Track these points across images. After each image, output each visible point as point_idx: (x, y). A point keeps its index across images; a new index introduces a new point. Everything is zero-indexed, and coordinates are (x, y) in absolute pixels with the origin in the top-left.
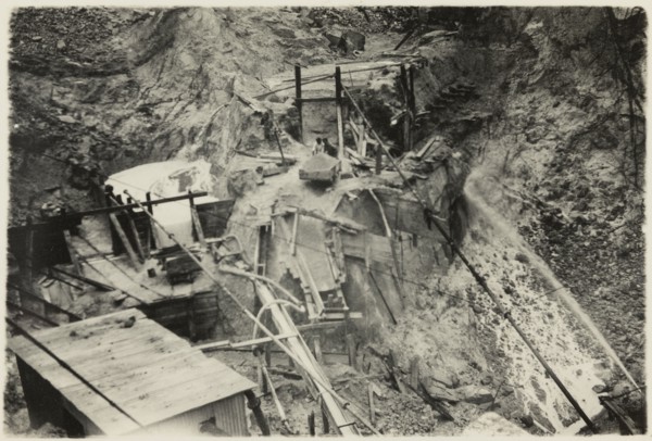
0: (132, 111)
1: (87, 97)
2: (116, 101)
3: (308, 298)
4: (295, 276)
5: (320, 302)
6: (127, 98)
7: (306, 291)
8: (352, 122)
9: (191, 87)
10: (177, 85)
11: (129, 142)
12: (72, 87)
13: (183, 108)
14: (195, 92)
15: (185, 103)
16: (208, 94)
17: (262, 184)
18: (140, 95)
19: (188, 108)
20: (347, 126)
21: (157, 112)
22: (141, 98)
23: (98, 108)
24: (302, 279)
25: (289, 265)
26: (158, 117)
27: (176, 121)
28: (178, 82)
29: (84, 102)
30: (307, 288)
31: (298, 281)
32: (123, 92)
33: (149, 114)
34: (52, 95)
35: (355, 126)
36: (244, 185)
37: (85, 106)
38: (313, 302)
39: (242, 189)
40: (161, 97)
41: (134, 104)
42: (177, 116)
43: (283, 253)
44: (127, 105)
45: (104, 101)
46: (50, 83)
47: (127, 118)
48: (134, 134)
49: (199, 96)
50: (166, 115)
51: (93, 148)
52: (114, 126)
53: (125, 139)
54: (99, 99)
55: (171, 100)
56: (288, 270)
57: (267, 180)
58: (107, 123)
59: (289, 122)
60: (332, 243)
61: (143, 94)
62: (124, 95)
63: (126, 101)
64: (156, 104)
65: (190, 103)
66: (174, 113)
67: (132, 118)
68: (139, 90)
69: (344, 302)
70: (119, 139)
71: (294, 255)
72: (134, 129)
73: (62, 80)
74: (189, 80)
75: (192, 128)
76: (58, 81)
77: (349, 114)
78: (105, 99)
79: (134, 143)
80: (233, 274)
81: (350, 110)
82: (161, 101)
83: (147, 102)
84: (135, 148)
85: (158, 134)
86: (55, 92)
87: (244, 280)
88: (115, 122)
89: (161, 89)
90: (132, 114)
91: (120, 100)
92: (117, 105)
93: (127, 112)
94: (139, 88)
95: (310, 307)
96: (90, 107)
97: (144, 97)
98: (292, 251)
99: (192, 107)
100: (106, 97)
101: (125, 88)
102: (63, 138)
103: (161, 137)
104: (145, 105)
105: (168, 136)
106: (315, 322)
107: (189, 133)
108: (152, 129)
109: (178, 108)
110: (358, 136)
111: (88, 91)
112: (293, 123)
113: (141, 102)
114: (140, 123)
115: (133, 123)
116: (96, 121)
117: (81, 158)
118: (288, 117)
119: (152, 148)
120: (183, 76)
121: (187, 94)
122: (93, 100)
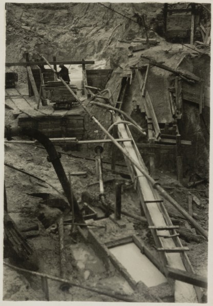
0: (67, 30)
1: (42, 19)
2: (58, 24)
3: (150, 127)
4: (143, 111)
5: (158, 129)
6: (66, 23)
7: (149, 122)
8: (201, 26)
9: (103, 18)
10: (96, 17)
11: (62, 47)
12: (34, 14)
13: (98, 30)
14: (106, 21)
15: (99, 28)
16: (113, 22)
17: (131, 56)
18: (74, 21)
19: (101, 30)
20: (198, 28)
21: (81, 31)
22: (74, 24)
23: (48, 27)
24: (147, 113)
25: (139, 103)
26: (82, 35)
27: (92, 37)
28: (97, 15)
29: (40, 22)
30: (150, 119)
31: (144, 114)
32: (64, 19)
33: (77, 33)
34: (21, 16)
35: (203, 28)
36: (120, 58)
37: (40, 24)
38: (153, 129)
39: (118, 61)
40: (84, 23)
41: (69, 26)
42: (93, 35)
43: (136, 95)
44: (65, 27)
45: (51, 23)
46: (22, 10)
47: (64, 34)
48: (66, 43)
49: (107, 24)
50: (87, 34)
51: (37, 45)
52: (55, 37)
53: (61, 45)
54: (49, 22)
55: (91, 26)
56: (138, 106)
57: (135, 54)
58: (51, 35)
59: (157, 23)
60: (174, 89)
61: (75, 21)
62: (64, 22)
63: (64, 25)
64: (81, 27)
65: (102, 28)
66: (91, 33)
67: (67, 34)
68: (73, 19)
69: (177, 131)
70: (56, 44)
71: (144, 96)
72: (66, 40)
73: (29, 10)
74: (103, 13)
75: (100, 41)
76: (27, 9)
77: (200, 21)
78: (52, 22)
79: (65, 48)
80: (97, 105)
81: (201, 19)
82: (85, 26)
83: (76, 26)
84: (65, 51)
85: (80, 44)
86: (23, 15)
87: (105, 110)
88: (56, 35)
89: (86, 19)
90: (67, 32)
91: (62, 24)
92: (59, 27)
93: (64, 31)
94: (73, 18)
95: (150, 133)
96: (43, 25)
97: (76, 23)
98: (142, 94)
99: (103, 31)
100: (53, 21)
101: (66, 18)
102: (21, 36)
103: (82, 46)
104: (75, 27)
105: (86, 45)
106: (152, 143)
107: (99, 44)
108: (78, 41)
109: (94, 30)
110: (205, 34)
111: (43, 16)
112: (160, 24)
113: (73, 26)
114: (71, 37)
115: (67, 37)
116: (45, 33)
117: (29, 48)
118: (157, 20)
119: (76, 52)
120: (100, 11)
121: (101, 23)
122: (45, 23)
